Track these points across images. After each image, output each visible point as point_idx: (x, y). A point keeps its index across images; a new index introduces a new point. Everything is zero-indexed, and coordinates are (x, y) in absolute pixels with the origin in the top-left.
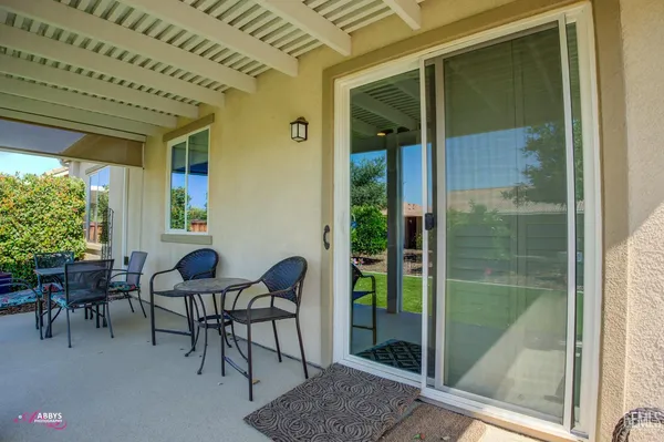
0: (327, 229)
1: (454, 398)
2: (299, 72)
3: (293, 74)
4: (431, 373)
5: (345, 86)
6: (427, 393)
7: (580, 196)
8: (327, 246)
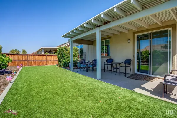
0: (134, 55)
1: (153, 76)
2: (128, 32)
3: (127, 32)
4: (150, 73)
5: (136, 35)
6: (149, 75)
7: (170, 48)
8: (134, 57)
